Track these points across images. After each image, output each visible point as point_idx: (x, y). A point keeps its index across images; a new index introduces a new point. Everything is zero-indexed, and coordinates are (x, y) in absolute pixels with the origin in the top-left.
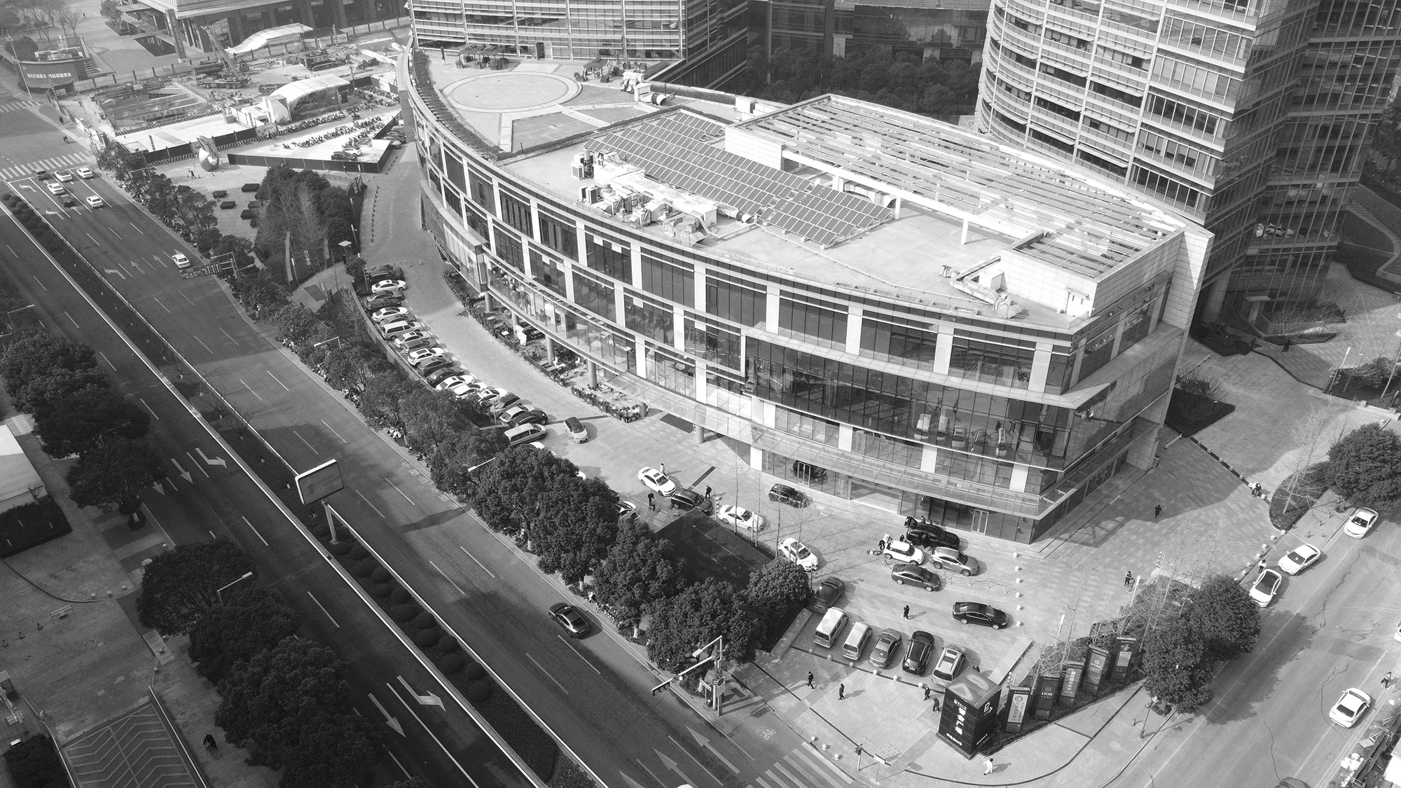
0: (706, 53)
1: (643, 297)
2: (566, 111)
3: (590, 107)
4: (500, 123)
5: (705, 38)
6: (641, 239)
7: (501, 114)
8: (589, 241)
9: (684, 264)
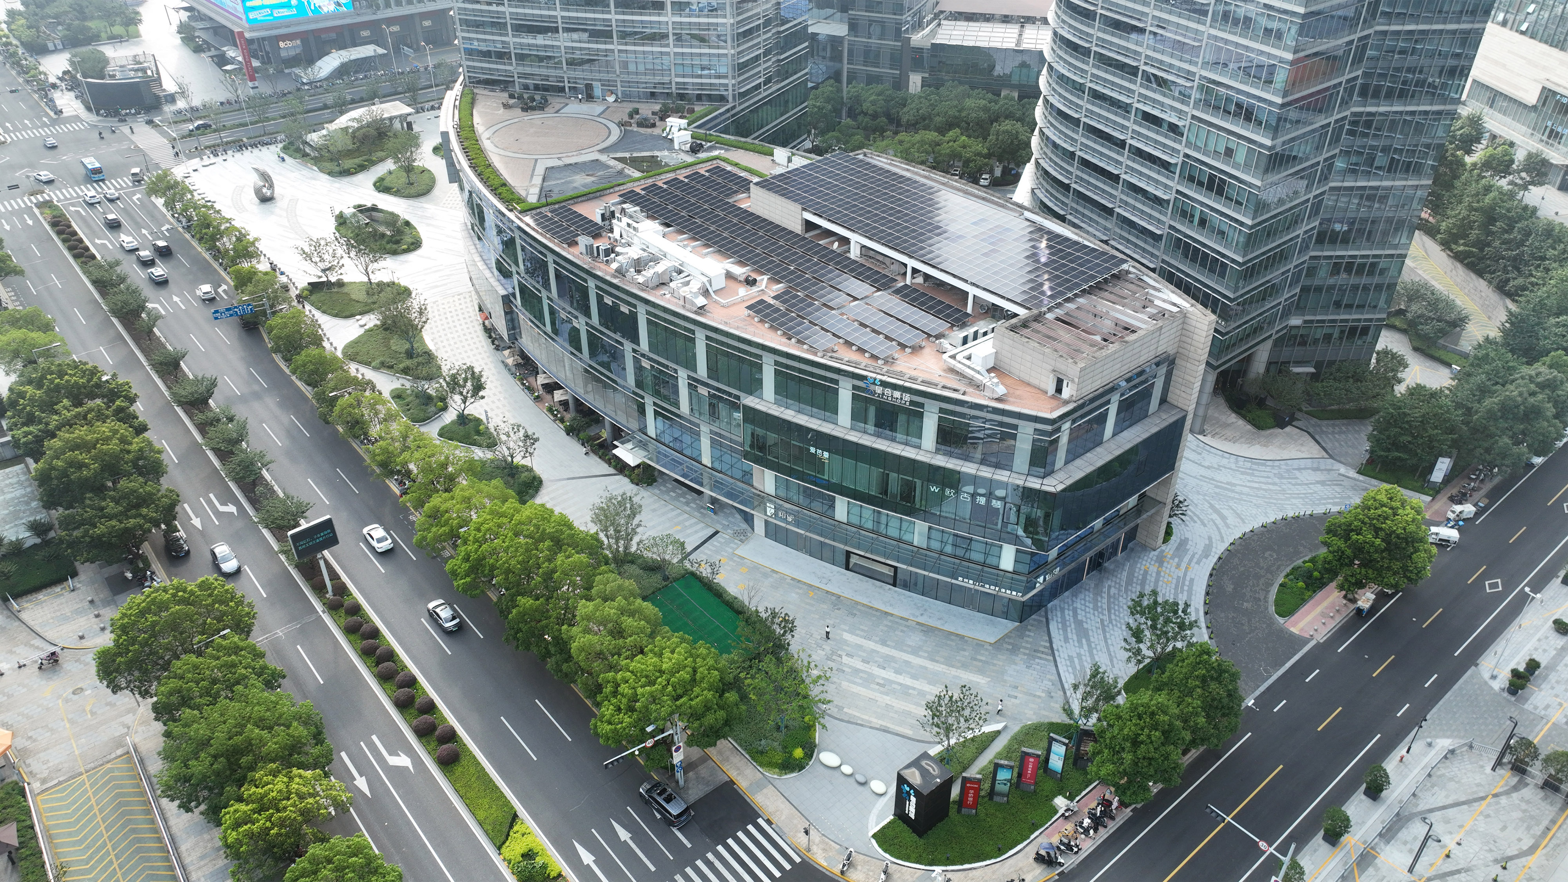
0: (760, 97)
1: (650, 359)
2: (603, 158)
3: (627, 155)
4: (534, 170)
5: (758, 82)
6: (647, 302)
7: (536, 160)
8: (600, 299)
9: (686, 329)
